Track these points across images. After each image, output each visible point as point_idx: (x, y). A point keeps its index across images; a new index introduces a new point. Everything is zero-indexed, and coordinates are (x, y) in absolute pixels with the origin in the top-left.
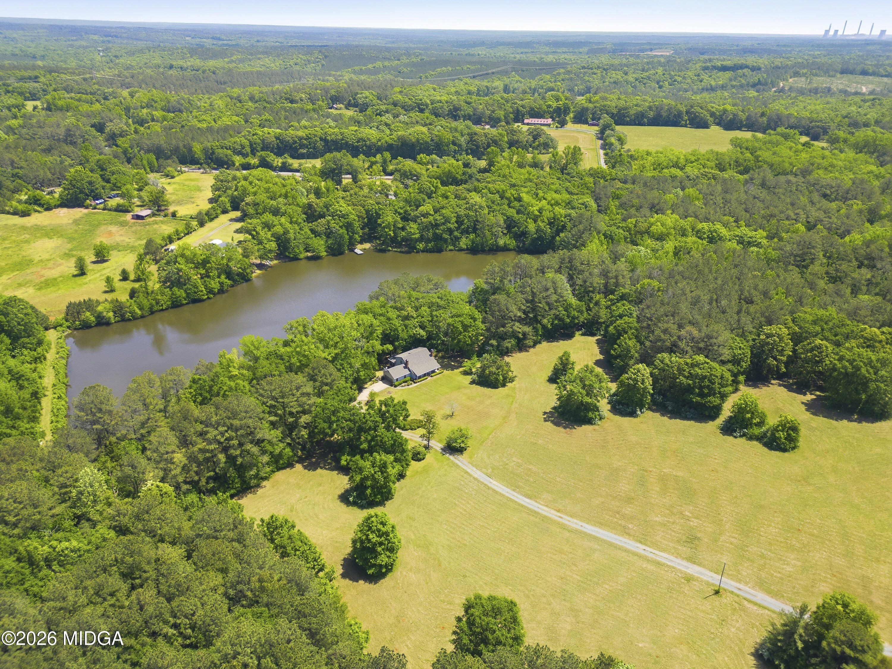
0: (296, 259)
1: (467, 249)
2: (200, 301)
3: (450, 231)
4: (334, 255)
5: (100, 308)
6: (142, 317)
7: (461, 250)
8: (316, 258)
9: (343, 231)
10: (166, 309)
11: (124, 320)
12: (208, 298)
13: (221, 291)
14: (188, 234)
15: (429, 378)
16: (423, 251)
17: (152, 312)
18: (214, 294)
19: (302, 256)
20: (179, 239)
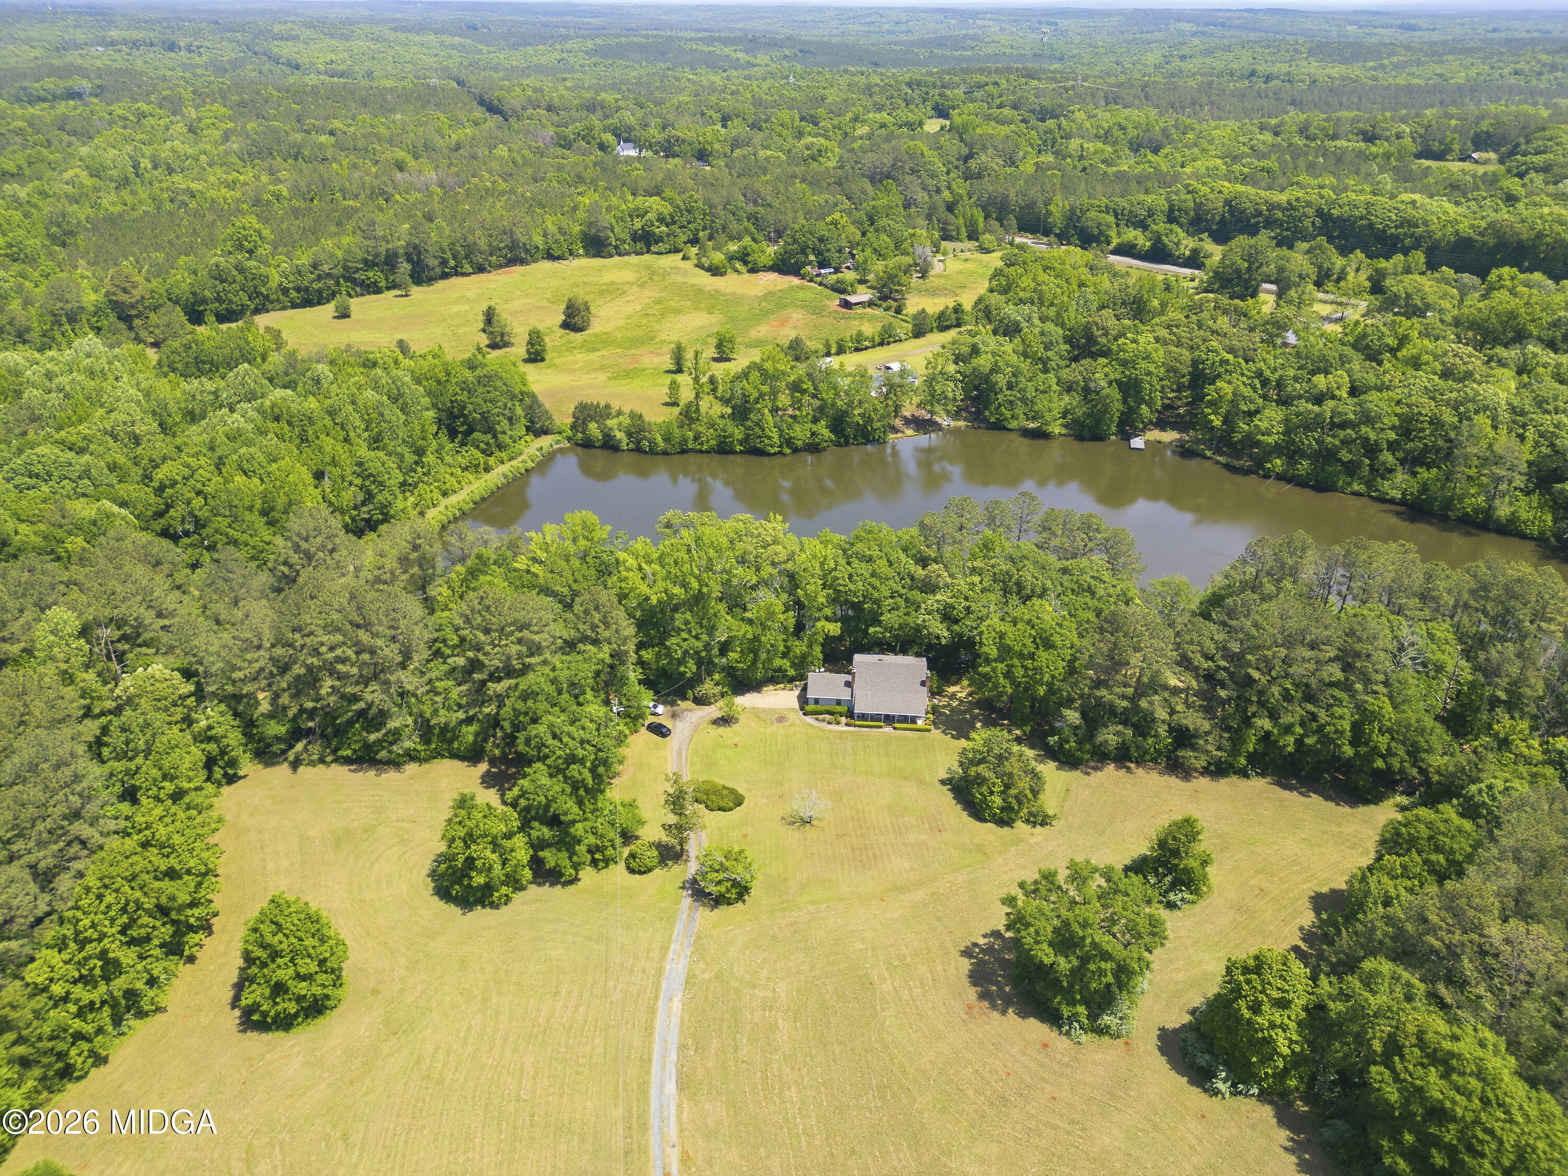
0: (999, 426)
1: (1402, 502)
2: (760, 452)
3: (1372, 450)
4: (1080, 438)
5: (612, 423)
6: (665, 453)
7: (1383, 500)
8: (1040, 435)
9: (1115, 393)
10: (707, 452)
11: (638, 450)
12: (780, 453)
13: (813, 448)
14: (881, 344)
15: (888, 729)
16: (1280, 477)
17: (683, 452)
18: (796, 450)
19: (1014, 424)
20: (857, 350)
